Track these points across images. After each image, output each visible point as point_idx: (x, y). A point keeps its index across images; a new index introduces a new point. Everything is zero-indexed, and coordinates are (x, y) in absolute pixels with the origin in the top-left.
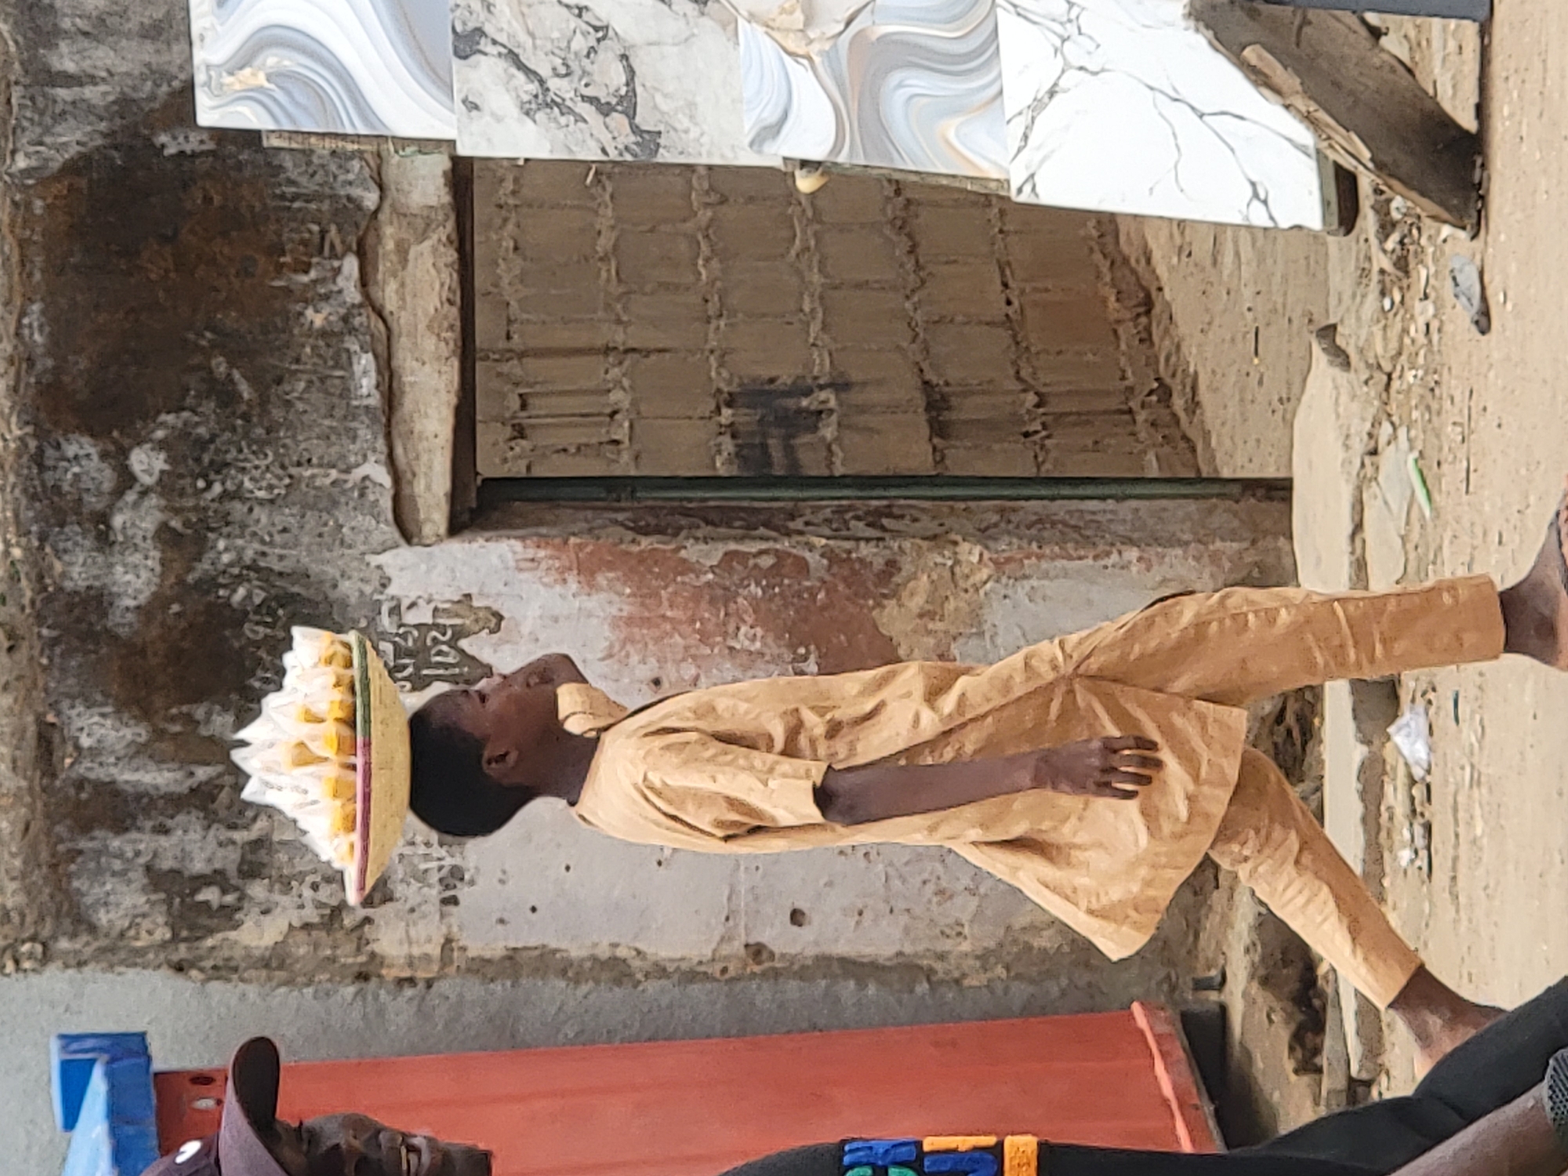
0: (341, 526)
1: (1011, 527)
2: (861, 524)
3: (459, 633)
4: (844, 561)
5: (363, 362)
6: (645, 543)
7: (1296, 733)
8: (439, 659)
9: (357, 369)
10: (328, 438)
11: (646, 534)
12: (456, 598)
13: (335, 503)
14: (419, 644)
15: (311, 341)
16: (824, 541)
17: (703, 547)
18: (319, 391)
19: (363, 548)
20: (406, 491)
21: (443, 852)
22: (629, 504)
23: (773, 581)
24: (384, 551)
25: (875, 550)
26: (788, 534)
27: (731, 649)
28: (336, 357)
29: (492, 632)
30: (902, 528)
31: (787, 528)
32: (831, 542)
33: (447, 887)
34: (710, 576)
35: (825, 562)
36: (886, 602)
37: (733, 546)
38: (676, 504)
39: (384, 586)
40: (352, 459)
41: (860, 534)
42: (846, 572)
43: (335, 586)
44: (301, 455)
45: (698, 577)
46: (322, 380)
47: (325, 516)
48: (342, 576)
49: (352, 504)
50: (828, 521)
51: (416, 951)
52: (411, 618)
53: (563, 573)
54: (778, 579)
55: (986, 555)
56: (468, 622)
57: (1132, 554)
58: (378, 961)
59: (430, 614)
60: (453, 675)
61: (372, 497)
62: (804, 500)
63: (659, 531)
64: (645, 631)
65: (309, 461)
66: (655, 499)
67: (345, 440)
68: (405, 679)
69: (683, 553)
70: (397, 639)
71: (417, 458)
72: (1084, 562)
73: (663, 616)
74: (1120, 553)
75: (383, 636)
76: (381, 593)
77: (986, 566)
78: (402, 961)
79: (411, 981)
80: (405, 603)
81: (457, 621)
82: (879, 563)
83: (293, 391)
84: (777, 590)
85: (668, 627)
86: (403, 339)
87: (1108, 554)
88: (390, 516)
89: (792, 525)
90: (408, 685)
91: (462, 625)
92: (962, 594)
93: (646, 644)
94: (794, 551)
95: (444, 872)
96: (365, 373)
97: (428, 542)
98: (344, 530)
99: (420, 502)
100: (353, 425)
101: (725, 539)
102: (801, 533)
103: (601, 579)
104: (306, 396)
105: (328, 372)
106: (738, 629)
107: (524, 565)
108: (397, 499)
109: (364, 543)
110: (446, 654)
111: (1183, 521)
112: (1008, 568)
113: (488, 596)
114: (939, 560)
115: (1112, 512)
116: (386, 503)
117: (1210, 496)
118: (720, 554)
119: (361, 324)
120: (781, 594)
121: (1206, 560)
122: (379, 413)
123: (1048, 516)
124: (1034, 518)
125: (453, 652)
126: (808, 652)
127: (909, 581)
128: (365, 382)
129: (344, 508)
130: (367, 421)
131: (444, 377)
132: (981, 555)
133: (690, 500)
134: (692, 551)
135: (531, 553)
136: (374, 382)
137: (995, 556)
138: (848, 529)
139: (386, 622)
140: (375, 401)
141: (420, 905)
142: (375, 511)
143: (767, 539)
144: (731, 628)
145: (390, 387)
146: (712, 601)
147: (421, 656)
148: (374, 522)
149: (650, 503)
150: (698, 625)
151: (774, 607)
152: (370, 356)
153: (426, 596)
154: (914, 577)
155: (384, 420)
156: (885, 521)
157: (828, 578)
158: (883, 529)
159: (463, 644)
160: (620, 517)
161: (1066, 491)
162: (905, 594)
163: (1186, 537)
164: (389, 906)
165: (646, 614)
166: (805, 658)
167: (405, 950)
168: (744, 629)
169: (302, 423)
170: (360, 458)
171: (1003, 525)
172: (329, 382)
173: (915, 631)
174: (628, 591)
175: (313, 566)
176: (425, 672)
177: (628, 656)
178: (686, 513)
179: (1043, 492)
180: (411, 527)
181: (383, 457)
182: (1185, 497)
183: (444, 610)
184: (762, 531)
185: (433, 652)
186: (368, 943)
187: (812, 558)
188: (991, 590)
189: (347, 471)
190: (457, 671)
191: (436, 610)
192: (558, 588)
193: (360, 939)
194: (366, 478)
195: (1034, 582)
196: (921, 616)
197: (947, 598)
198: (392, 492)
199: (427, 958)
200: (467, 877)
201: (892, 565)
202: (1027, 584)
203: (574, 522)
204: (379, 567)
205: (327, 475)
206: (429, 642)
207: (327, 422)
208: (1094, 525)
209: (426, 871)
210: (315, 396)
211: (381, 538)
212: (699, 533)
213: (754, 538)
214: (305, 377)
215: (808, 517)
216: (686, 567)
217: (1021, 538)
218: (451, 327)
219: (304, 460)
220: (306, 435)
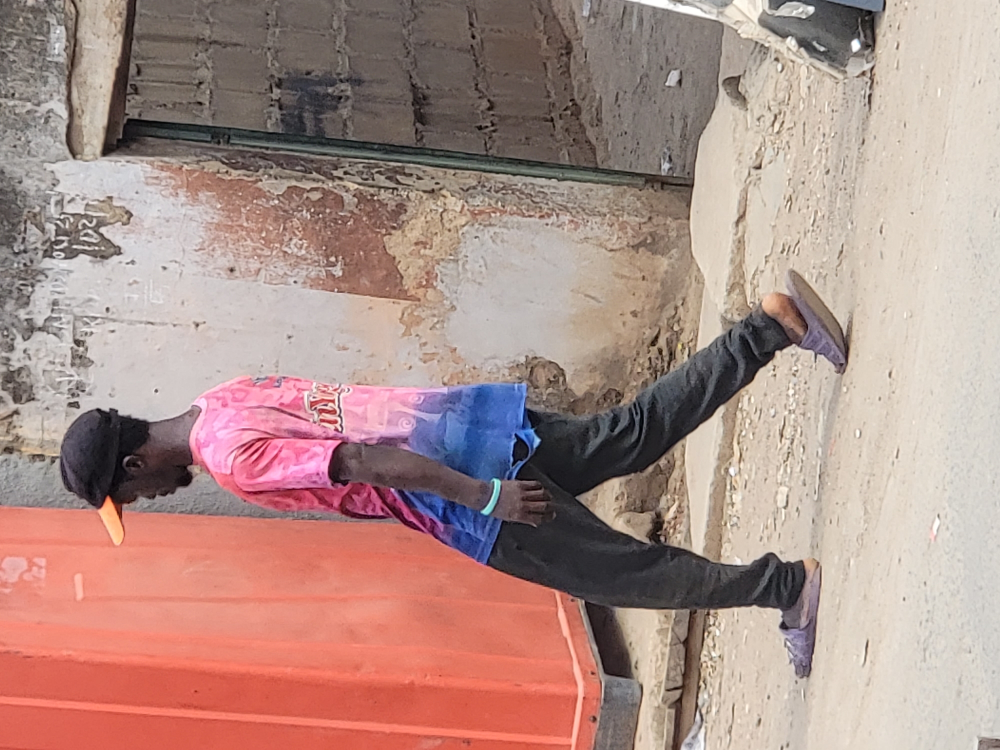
0: (29, 142)
1: (485, 189)
2: (383, 178)
3: (101, 223)
4: (368, 200)
5: (58, 32)
6: (235, 174)
7: (665, 352)
8: (85, 239)
9: (52, 36)
10: (28, 81)
11: (236, 169)
12: (102, 199)
13: (28, 126)
14: (73, 227)
15: (24, 14)
16: (356, 186)
17: (274, 181)
18: (25, 48)
19: (43, 158)
20: (76, 121)
21: (72, 371)
22: (225, 147)
23: (318, 209)
24: (57, 161)
25: (390, 196)
26: (333, 178)
27: (286, 252)
28: (40, 28)
29: (124, 224)
30: (411, 183)
31: (332, 174)
32: (361, 188)
33: (73, 395)
34: (276, 202)
35: (356, 200)
36: (393, 232)
37: (294, 183)
38: (258, 150)
39: (54, 185)
40: (43, 97)
41: (382, 185)
42: (369, 209)
43: (20, 182)
44: (9, 91)
45: (268, 201)
46: (29, 41)
47: (19, 132)
48: (27, 175)
49: (39, 127)
50: (360, 173)
51: (47, 437)
52: (69, 209)
53: (176, 189)
54: (322, 209)
55: (466, 208)
56: (108, 215)
57: (566, 218)
58: (20, 440)
59: (83, 207)
60: (95, 250)
61: (53, 124)
62: (344, 157)
63: (245, 167)
64: (227, 235)
65: (13, 95)
66: (244, 145)
67: (39, 84)
68: (61, 250)
69: (260, 183)
70: (58, 222)
71: (87, 100)
72: (532, 219)
73: (241, 226)
74: (558, 215)
75: (49, 219)
76: (52, 190)
77: (465, 215)
78: (36, 443)
79: (41, 457)
80: (67, 198)
81: (102, 214)
82: (392, 205)
83: (8, 46)
84: (321, 216)
85: (244, 233)
86: (87, 19)
87: (549, 216)
88: (64, 138)
89: (335, 173)
90: (63, 255)
91: (105, 217)
92: (446, 232)
93: (227, 243)
94: (336, 191)
95: (71, 386)
96: (58, 39)
97: (87, 158)
98: (31, 144)
99: (85, 131)
100: (45, 74)
101: (289, 178)
102: (340, 179)
103: (202, 196)
104: (15, 51)
105: (33, 36)
106: (291, 239)
107: (151, 181)
108: (69, 127)
109: (44, 155)
110: (92, 236)
111: (602, 200)
112: (479, 218)
113: (124, 200)
114: (434, 207)
115: (554, 187)
116: (63, 130)
117: (623, 184)
118: (284, 189)
119: (60, 6)
120: (324, 218)
121: (616, 226)
122: (65, 68)
123: (511, 185)
124: (502, 186)
125: (95, 235)
126: (337, 261)
127: (412, 219)
128: (57, 45)
129: (33, 129)
130: (55, 72)
131: (111, 48)
132: (463, 206)
133: (267, 148)
134: (266, 184)
135: (156, 173)
136: (64, 47)
137: (472, 209)
138: (373, 180)
139: (53, 210)
140: (63, 59)
141: (53, 405)
142: (54, 134)
143: (318, 181)
144: (286, 239)
145: (74, 51)
146: (276, 219)
147: (73, 235)
148: (52, 141)
149: (241, 148)
150: (264, 235)
151: (317, 228)
152: (63, 28)
153: (81, 195)
154: (415, 217)
155: (67, 73)
156: (398, 177)
157: (356, 211)
158: (398, 183)
159: (103, 230)
160: (219, 155)
161: (524, 170)
162: (407, 228)
163: (605, 210)
164: (32, 403)
165: (230, 223)
166: (334, 265)
167: (39, 435)
168: (294, 241)
169: (11, 68)
170: (48, 97)
171: (479, 188)
172: (33, 43)
173: (411, 254)
174: (219, 206)
175: (8, 166)
176: (75, 247)
177: (213, 250)
178: (264, 157)
179: (509, 169)
180: (77, 147)
181: (64, 98)
182: (607, 183)
183: (93, 206)
184: (315, 175)
185: (82, 234)
186: (15, 427)
187: (348, 197)
188: (467, 232)
189: (38, 105)
190: (97, 248)
191: (87, 205)
192: (172, 199)
193: (10, 423)
194: (50, 111)
195: (497, 229)
196: (416, 244)
197: (436, 234)
198: (67, 122)
199: (54, 442)
200: (87, 389)
201: (401, 208)
202: (492, 230)
203: (187, 155)
204: (52, 172)
205: (23, 106)
206: (80, 227)
207: (29, 70)
208: (541, 195)
209: (60, 382)
210: (21, 51)
211: (57, 152)
212: (272, 172)
213: (308, 179)
214: (16, 38)
215: (348, 169)
216: (260, 194)
217: (490, 198)
218: (120, 14)
219: (9, 95)
220: (13, 77)
